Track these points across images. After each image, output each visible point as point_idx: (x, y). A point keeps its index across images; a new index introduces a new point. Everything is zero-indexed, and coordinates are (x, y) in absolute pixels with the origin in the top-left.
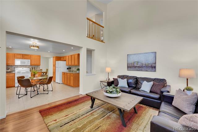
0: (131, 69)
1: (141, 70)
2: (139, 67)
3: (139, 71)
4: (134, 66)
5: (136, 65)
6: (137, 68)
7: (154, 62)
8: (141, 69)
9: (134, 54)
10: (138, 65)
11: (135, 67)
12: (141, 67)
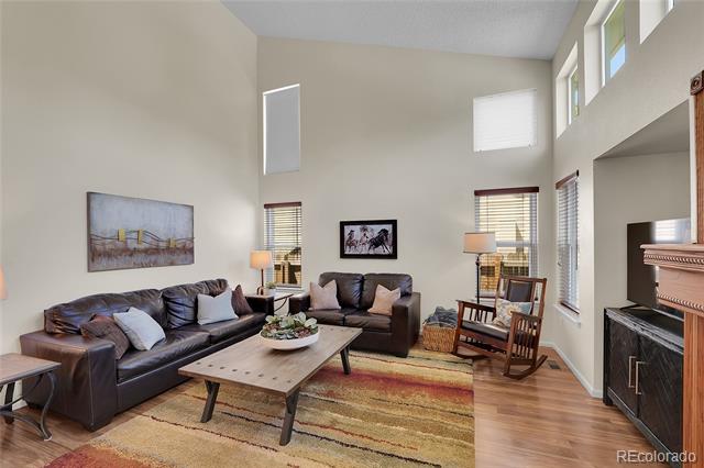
0: (114, 263)
1: (156, 264)
2: (146, 251)
3: (148, 266)
4: (128, 250)
5: (132, 245)
6: (139, 258)
7: (190, 236)
8: (153, 258)
9: (128, 199)
10: (143, 246)
11: (132, 253)
12: (153, 253)
